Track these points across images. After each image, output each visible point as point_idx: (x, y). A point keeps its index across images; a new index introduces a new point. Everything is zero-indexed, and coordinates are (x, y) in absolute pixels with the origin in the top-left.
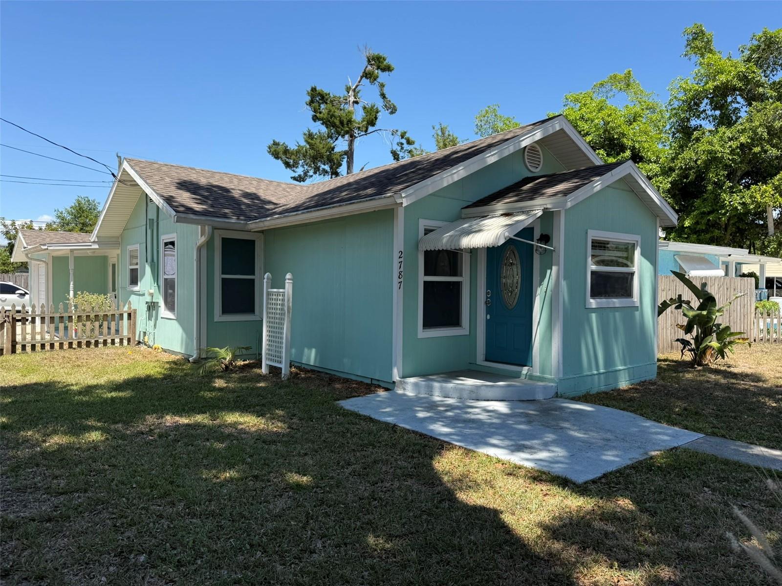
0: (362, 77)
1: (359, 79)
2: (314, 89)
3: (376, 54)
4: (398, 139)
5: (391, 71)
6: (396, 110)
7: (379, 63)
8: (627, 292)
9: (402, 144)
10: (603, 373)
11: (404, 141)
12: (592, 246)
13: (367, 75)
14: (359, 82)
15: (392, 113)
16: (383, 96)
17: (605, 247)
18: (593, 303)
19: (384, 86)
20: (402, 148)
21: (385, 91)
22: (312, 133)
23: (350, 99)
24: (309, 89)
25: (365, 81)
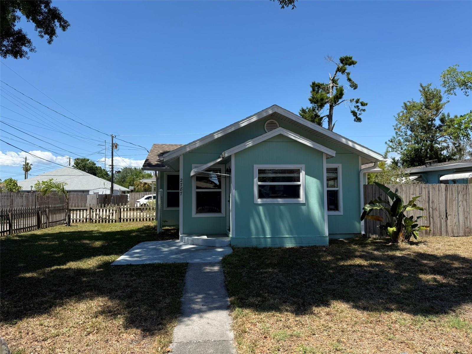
0: (336, 72)
1: (335, 73)
2: (314, 84)
3: (345, 56)
4: (354, 103)
5: (355, 64)
6: (357, 87)
7: (347, 61)
8: (297, 196)
9: (358, 106)
10: (269, 238)
11: (359, 104)
12: (259, 172)
13: (338, 70)
14: (335, 74)
15: (355, 89)
16: (349, 80)
17: (265, 172)
18: (259, 201)
19: (349, 74)
20: (359, 109)
21: (351, 77)
22: (304, 109)
23: (330, 85)
24: (311, 84)
25: (339, 73)
